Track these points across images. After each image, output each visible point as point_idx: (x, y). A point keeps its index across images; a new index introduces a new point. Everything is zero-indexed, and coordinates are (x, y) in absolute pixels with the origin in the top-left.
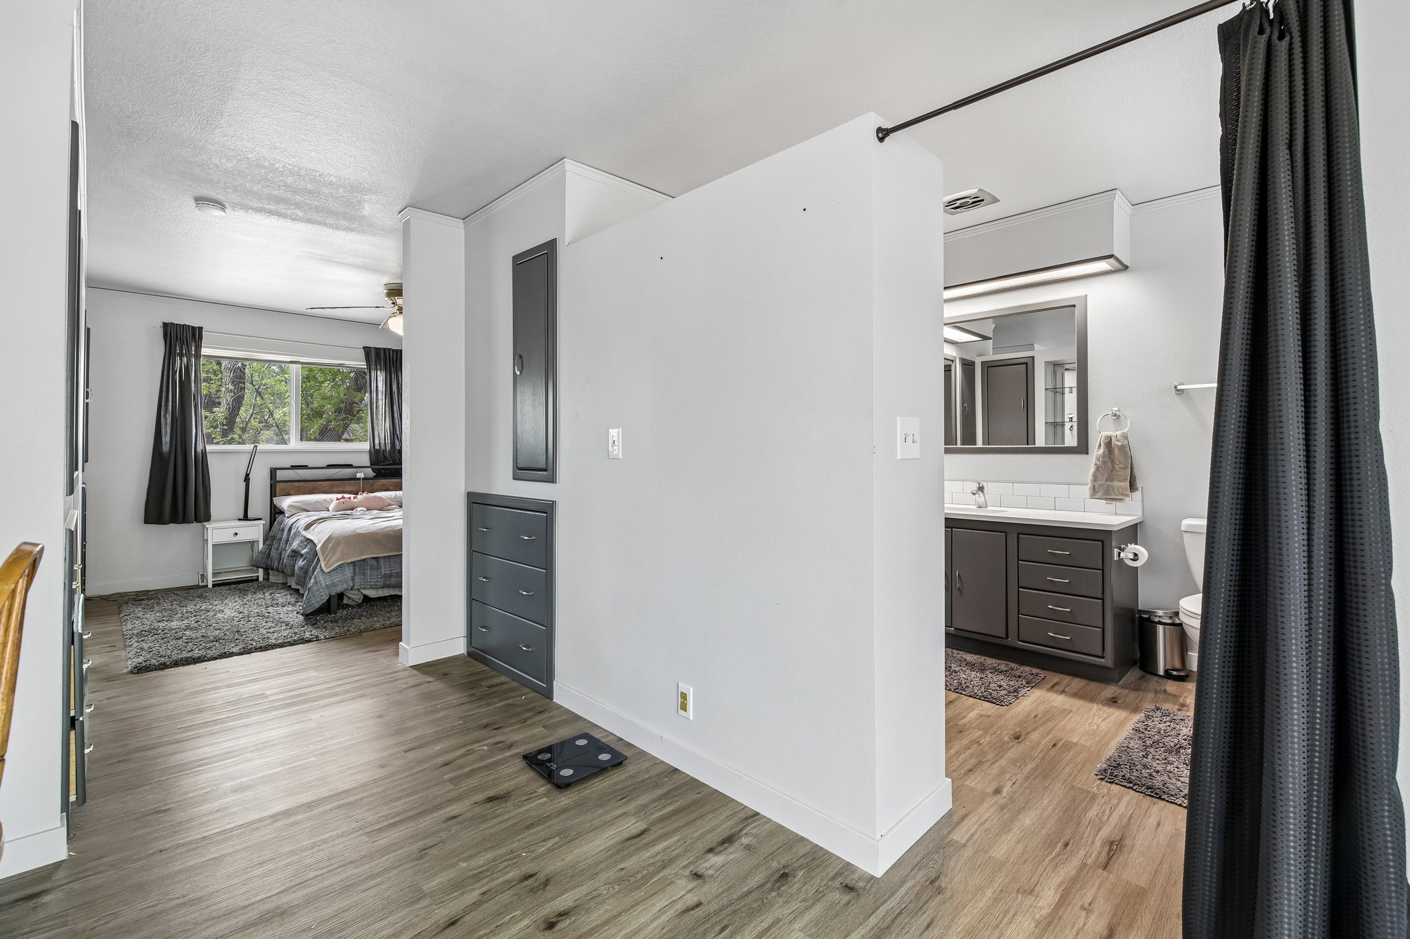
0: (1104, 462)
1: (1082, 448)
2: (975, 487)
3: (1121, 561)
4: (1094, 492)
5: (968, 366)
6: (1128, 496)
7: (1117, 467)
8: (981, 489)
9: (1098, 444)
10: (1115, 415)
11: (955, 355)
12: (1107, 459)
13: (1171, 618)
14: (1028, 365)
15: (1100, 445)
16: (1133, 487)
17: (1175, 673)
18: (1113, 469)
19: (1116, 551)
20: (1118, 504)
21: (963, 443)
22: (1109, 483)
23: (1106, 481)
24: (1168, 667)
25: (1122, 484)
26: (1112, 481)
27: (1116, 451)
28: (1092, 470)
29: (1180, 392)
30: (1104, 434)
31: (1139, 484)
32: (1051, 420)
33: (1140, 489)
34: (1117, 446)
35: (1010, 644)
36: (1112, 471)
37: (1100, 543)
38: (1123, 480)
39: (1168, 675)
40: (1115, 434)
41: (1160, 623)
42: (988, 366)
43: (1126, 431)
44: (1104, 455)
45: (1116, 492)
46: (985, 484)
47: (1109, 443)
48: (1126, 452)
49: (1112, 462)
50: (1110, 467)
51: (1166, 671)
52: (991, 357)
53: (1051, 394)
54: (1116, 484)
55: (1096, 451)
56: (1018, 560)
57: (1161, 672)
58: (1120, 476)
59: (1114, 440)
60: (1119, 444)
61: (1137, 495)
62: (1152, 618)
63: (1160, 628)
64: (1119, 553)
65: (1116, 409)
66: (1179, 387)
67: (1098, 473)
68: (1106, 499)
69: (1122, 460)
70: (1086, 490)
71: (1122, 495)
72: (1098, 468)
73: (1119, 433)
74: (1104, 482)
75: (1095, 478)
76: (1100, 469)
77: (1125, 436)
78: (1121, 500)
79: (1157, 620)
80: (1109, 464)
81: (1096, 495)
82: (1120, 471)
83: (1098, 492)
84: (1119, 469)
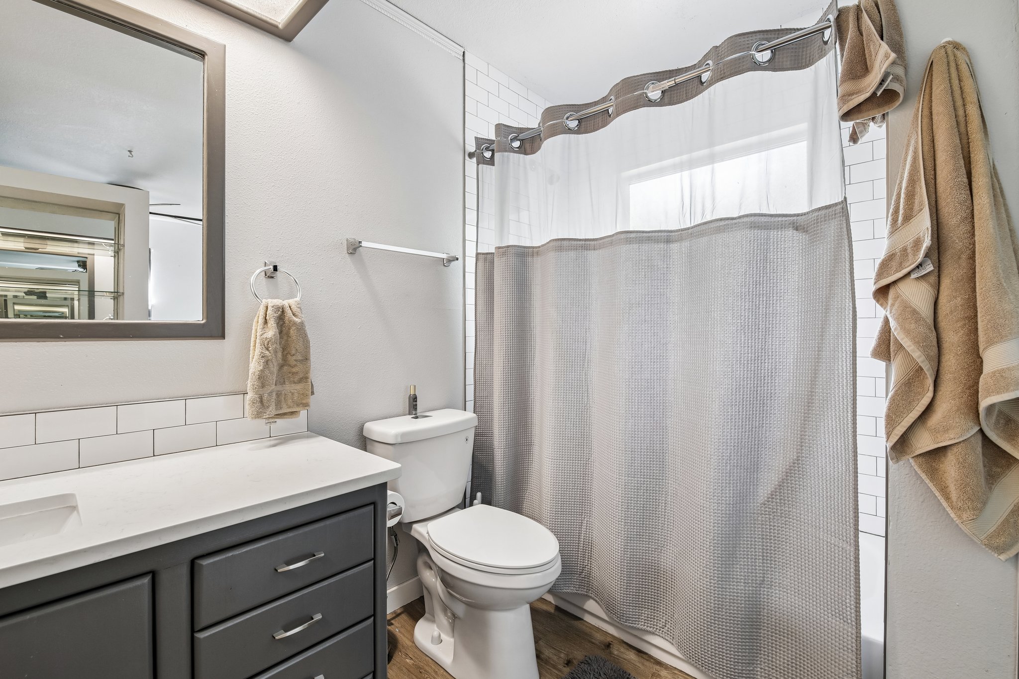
1: (216, 328)
4: (260, 409)
6: (306, 405)
7: (291, 359)
9: (261, 321)
18: (285, 363)
22: (280, 388)
23: (277, 384)
25: (299, 386)
26: (282, 383)
27: (292, 332)
29: (353, 251)
30: (266, 302)
34: (293, 323)
36: (282, 367)
37: (371, 507)
43: (298, 299)
44: (275, 341)
45: (289, 402)
47: (281, 319)
50: (280, 360)
54: (289, 387)
56: (193, 633)
58: (295, 373)
59: (289, 313)
60: (296, 320)
67: (267, 372)
69: (300, 346)
71: (298, 405)
72: (266, 363)
73: (295, 301)
74: (274, 386)
75: (261, 383)
76: (271, 365)
81: (265, 413)
82: (295, 366)
83: (268, 407)
84: (295, 363)
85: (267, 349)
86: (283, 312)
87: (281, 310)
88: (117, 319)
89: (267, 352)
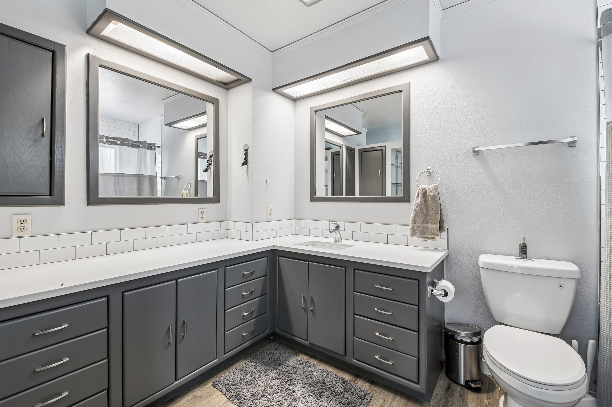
0: (421, 209)
1: (406, 198)
2: (333, 227)
3: (433, 297)
4: (414, 232)
5: (351, 151)
6: (437, 235)
7: (430, 213)
8: (337, 228)
9: (417, 195)
10: (429, 173)
11: (342, 143)
12: (423, 207)
13: (470, 337)
14: (382, 151)
15: (418, 196)
16: (441, 228)
17: (473, 386)
18: (427, 215)
19: (430, 288)
20: (431, 241)
21: (347, 195)
22: (424, 225)
23: (422, 223)
24: (469, 378)
25: (434, 226)
26: (426, 223)
27: (430, 200)
28: (412, 215)
29: (476, 153)
30: (421, 187)
31: (446, 226)
32: (395, 182)
33: (446, 229)
34: (430, 196)
35: (348, 361)
36: (426, 216)
37: (417, 282)
38: (435, 223)
39: (467, 386)
40: (429, 187)
41: (462, 342)
42: (363, 152)
43: (437, 184)
44: (421, 204)
45: (429, 232)
46: (341, 225)
47: (424, 194)
48: (437, 201)
49: (427, 208)
50: (425, 213)
51: (466, 382)
52: (365, 146)
53: (395, 168)
54: (429, 226)
55: (416, 200)
56: (354, 291)
57: (462, 382)
58: (432, 219)
59: (428, 192)
60: (432, 194)
61: (444, 235)
62: (456, 337)
63: (462, 346)
64: (432, 291)
65: (430, 168)
66: (477, 149)
67: (416, 217)
68: (422, 237)
69: (434, 207)
70: (408, 230)
71: (434, 235)
72: (416, 213)
73: (432, 186)
74: (421, 224)
75: (414, 222)
76: (418, 214)
77: (436, 189)
78: (433, 238)
79: (459, 338)
80: (425, 211)
81: (415, 234)
82: (432, 216)
83: (416, 232)
84: (432, 214)
85: (417, 207)
86: (426, 191)
87: (425, 190)
88: (362, 196)
89: (417, 209)
